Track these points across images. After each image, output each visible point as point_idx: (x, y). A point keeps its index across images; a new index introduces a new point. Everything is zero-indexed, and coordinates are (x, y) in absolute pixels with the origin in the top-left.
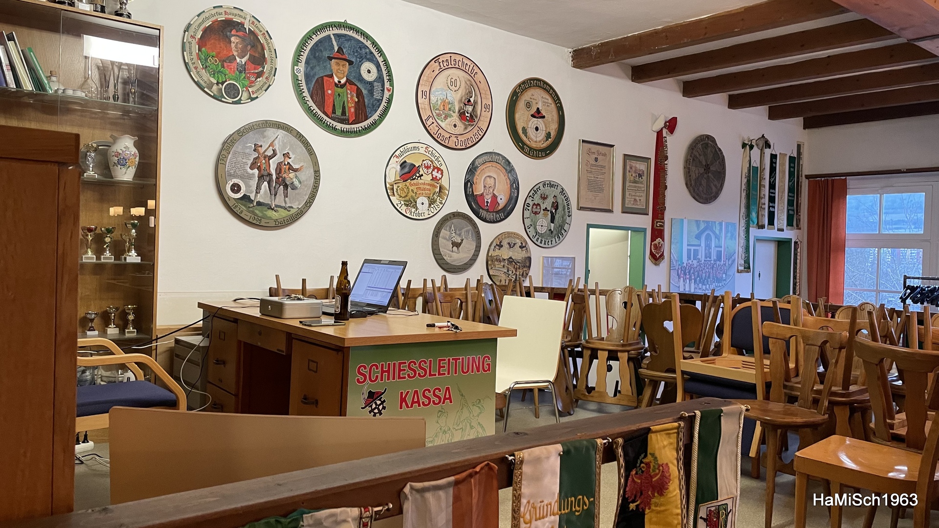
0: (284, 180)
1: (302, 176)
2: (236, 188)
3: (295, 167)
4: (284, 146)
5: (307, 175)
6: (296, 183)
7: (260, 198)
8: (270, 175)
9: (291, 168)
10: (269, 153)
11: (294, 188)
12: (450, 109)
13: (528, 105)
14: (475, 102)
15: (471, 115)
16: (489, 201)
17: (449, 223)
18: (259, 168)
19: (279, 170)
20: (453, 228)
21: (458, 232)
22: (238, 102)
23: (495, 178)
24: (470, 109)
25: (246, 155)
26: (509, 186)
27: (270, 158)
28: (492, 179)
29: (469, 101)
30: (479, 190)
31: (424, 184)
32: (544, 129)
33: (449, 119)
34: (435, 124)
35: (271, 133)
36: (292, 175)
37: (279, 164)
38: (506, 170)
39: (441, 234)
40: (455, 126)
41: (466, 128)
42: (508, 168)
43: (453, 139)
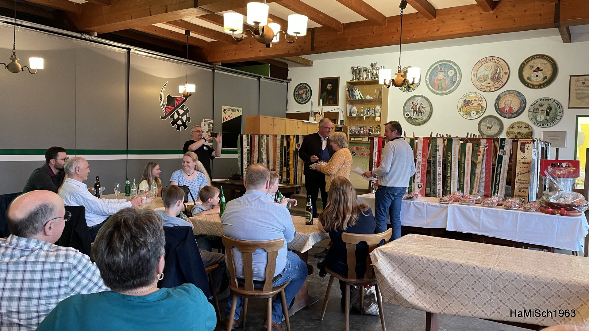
0: (421, 111)
1: (426, 109)
2: (407, 115)
3: (424, 107)
4: (421, 101)
5: (428, 109)
6: (424, 111)
7: (414, 117)
8: (417, 110)
9: (423, 107)
10: (416, 104)
11: (424, 113)
12: (486, 78)
13: (531, 67)
14: (500, 72)
15: (497, 77)
16: (508, 110)
17: (485, 120)
18: (414, 109)
19: (419, 108)
20: (487, 121)
21: (490, 123)
22: (410, 92)
23: (511, 100)
24: (497, 75)
25: (410, 106)
26: (519, 102)
27: (417, 105)
28: (510, 101)
29: (497, 72)
30: (502, 105)
31: (474, 106)
32: (542, 75)
33: (486, 82)
34: (480, 84)
35: (417, 98)
36: (423, 109)
37: (419, 107)
38: (518, 96)
39: (482, 124)
40: (489, 83)
41: (494, 83)
42: (519, 95)
43: (489, 88)
